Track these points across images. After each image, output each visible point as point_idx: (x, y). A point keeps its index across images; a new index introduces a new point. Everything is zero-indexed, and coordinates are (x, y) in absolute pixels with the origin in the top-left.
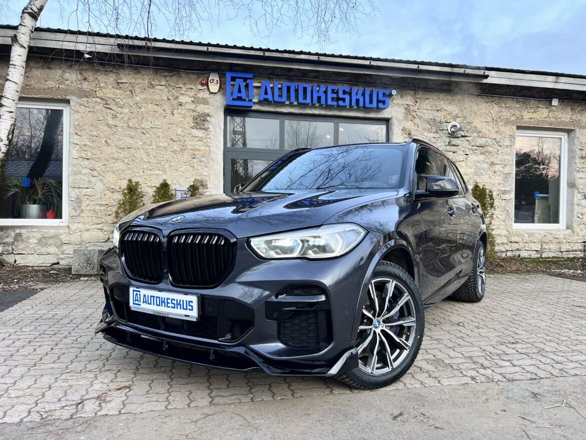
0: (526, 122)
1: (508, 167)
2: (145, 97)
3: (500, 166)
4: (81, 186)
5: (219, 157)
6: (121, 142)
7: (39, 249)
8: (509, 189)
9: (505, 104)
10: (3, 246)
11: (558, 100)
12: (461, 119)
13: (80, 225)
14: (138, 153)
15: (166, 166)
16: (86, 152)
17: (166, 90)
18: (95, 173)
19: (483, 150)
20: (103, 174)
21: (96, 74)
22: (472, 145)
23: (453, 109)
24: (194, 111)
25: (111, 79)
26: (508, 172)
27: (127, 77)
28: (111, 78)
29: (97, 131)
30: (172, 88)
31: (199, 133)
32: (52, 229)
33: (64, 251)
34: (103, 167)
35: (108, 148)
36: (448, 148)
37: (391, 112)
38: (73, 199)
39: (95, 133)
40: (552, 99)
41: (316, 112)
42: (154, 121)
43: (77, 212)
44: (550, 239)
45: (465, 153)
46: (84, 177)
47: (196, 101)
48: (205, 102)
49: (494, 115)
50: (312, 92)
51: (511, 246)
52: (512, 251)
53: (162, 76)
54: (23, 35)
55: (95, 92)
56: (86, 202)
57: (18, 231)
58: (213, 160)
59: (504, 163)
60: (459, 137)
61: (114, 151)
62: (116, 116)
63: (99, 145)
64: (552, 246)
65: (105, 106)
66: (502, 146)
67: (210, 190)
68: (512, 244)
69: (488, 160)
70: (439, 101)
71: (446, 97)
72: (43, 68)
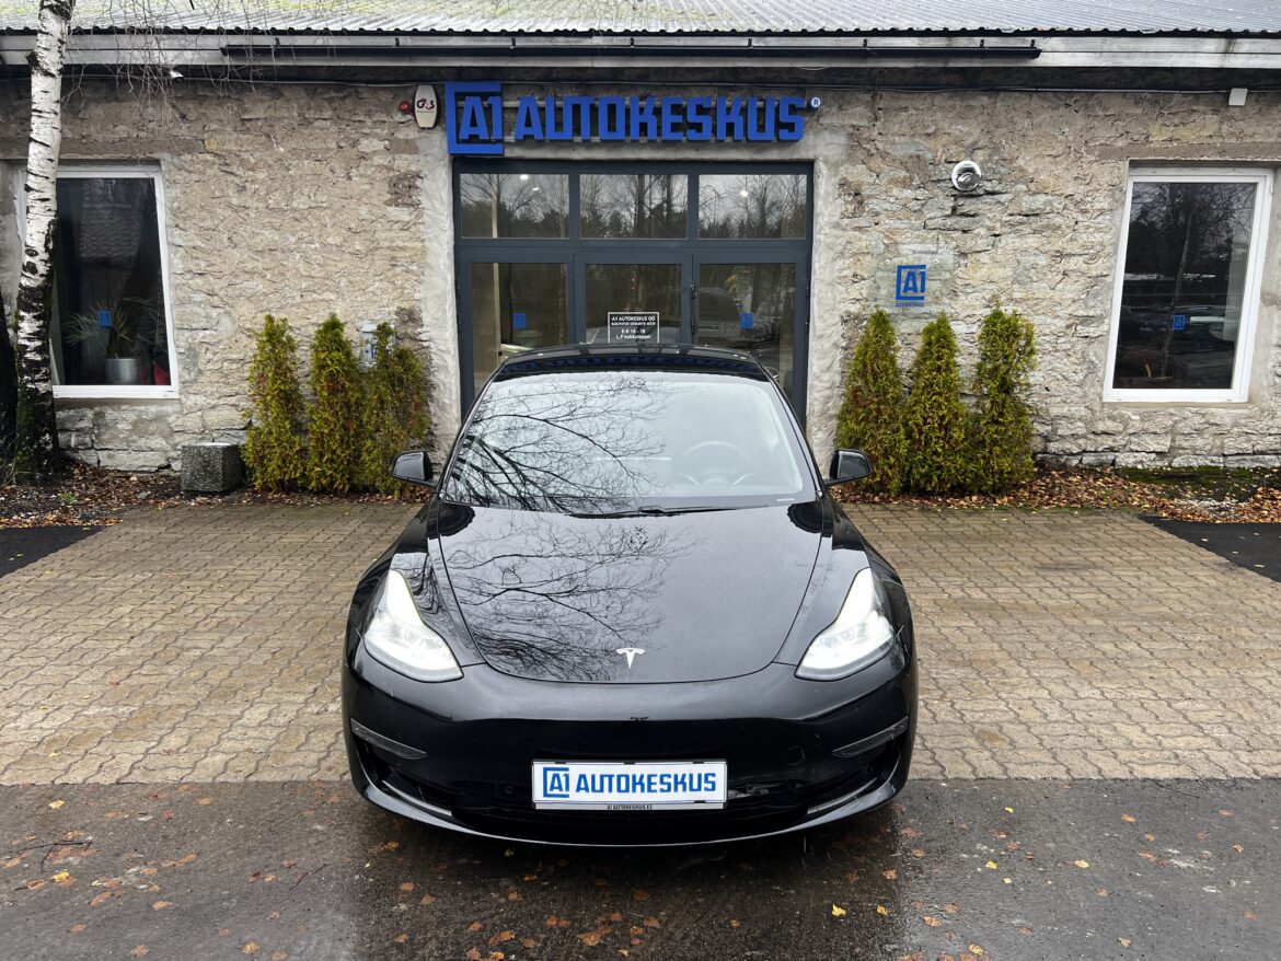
0: (1155, 149)
1: (1100, 261)
2: (295, 146)
3: (1082, 258)
4: (194, 326)
5: (441, 262)
6: (258, 239)
7: (135, 441)
8: (1099, 312)
9: (1105, 109)
10: (77, 436)
11: (1246, 90)
12: (989, 151)
13: (198, 397)
14: (291, 260)
15: (342, 284)
16: (197, 261)
17: (334, 129)
18: (216, 300)
19: (1037, 223)
20: (230, 302)
21: (201, 104)
22: (1009, 211)
23: (965, 129)
24: (390, 169)
25: (230, 112)
26: (1099, 273)
27: (258, 107)
28: (227, 112)
29: (212, 219)
30: (345, 123)
31: (403, 214)
32: (153, 404)
33: (177, 445)
34: (229, 289)
35: (234, 251)
36: (949, 222)
37: (815, 147)
38: (182, 351)
39: (208, 224)
40: (1229, 89)
41: (646, 155)
42: (315, 194)
43: (192, 374)
44: (1197, 426)
45: (993, 232)
46: (198, 310)
47: (396, 147)
48: (410, 147)
49: (1071, 138)
50: (627, 111)
51: (1096, 441)
52: (1095, 452)
53: (325, 99)
54: (46, 53)
55: (203, 141)
56: (204, 355)
57: (97, 409)
58: (431, 268)
59: (1092, 251)
60: (980, 196)
61: (246, 256)
62: (244, 188)
63: (218, 246)
64: (1199, 442)
65: (223, 168)
66: (1084, 212)
67: (427, 329)
68: (1099, 438)
69: (1048, 247)
70: (931, 112)
71: (949, 102)
72: (107, 99)
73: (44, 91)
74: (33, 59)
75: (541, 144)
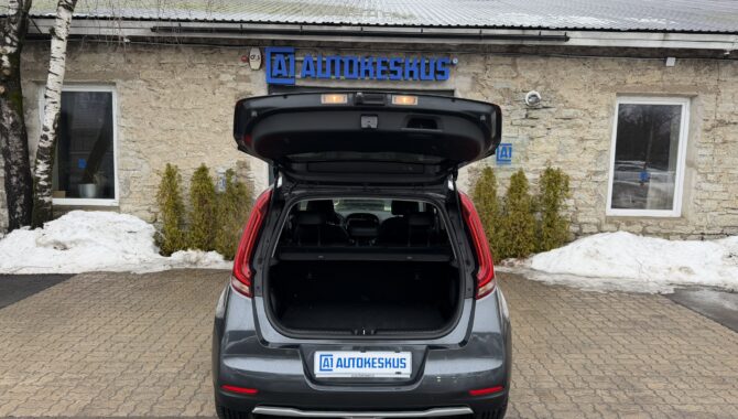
0: (628, 88)
1: (603, 143)
2: (186, 77)
3: (593, 142)
4: (129, 168)
6: (165, 124)
8: (602, 168)
9: (603, 67)
11: (675, 59)
12: (544, 87)
14: (182, 135)
15: (209, 148)
16: (132, 135)
17: (207, 69)
18: (141, 155)
19: (571, 123)
20: (149, 156)
21: (139, 56)
22: (556, 117)
23: (532, 75)
24: (235, 90)
25: (154, 59)
26: (602, 149)
27: (168, 57)
29: (141, 113)
30: (213, 66)
32: (105, 209)
34: (148, 150)
35: (152, 130)
36: (524, 122)
37: (454, 83)
38: (122, 181)
39: (140, 116)
40: (666, 58)
41: (368, 86)
42: (196, 102)
43: (126, 193)
45: (547, 127)
46: (131, 160)
47: (239, 79)
48: (247, 79)
49: (586, 81)
50: (359, 64)
53: (202, 54)
54: (60, 28)
55: (139, 74)
56: (133, 184)
59: (598, 138)
60: (540, 109)
61: (158, 132)
62: (159, 98)
63: (144, 127)
65: (149, 88)
66: (594, 118)
69: (576, 135)
70: (515, 66)
71: (524, 62)
72: (90, 52)
73: (58, 47)
74: (53, 31)
75: (314, 79)
